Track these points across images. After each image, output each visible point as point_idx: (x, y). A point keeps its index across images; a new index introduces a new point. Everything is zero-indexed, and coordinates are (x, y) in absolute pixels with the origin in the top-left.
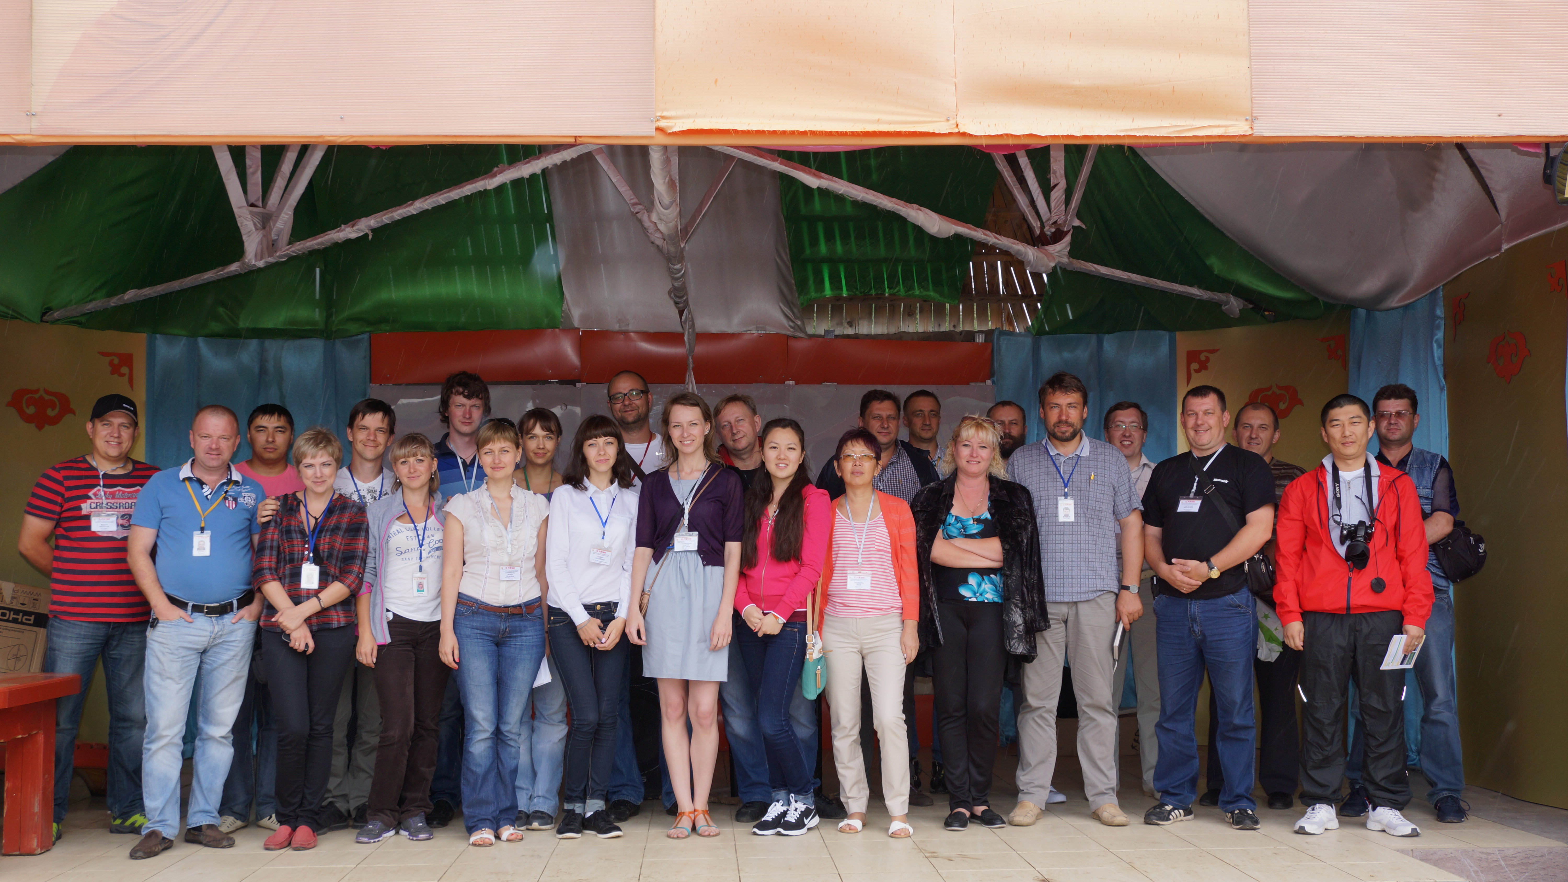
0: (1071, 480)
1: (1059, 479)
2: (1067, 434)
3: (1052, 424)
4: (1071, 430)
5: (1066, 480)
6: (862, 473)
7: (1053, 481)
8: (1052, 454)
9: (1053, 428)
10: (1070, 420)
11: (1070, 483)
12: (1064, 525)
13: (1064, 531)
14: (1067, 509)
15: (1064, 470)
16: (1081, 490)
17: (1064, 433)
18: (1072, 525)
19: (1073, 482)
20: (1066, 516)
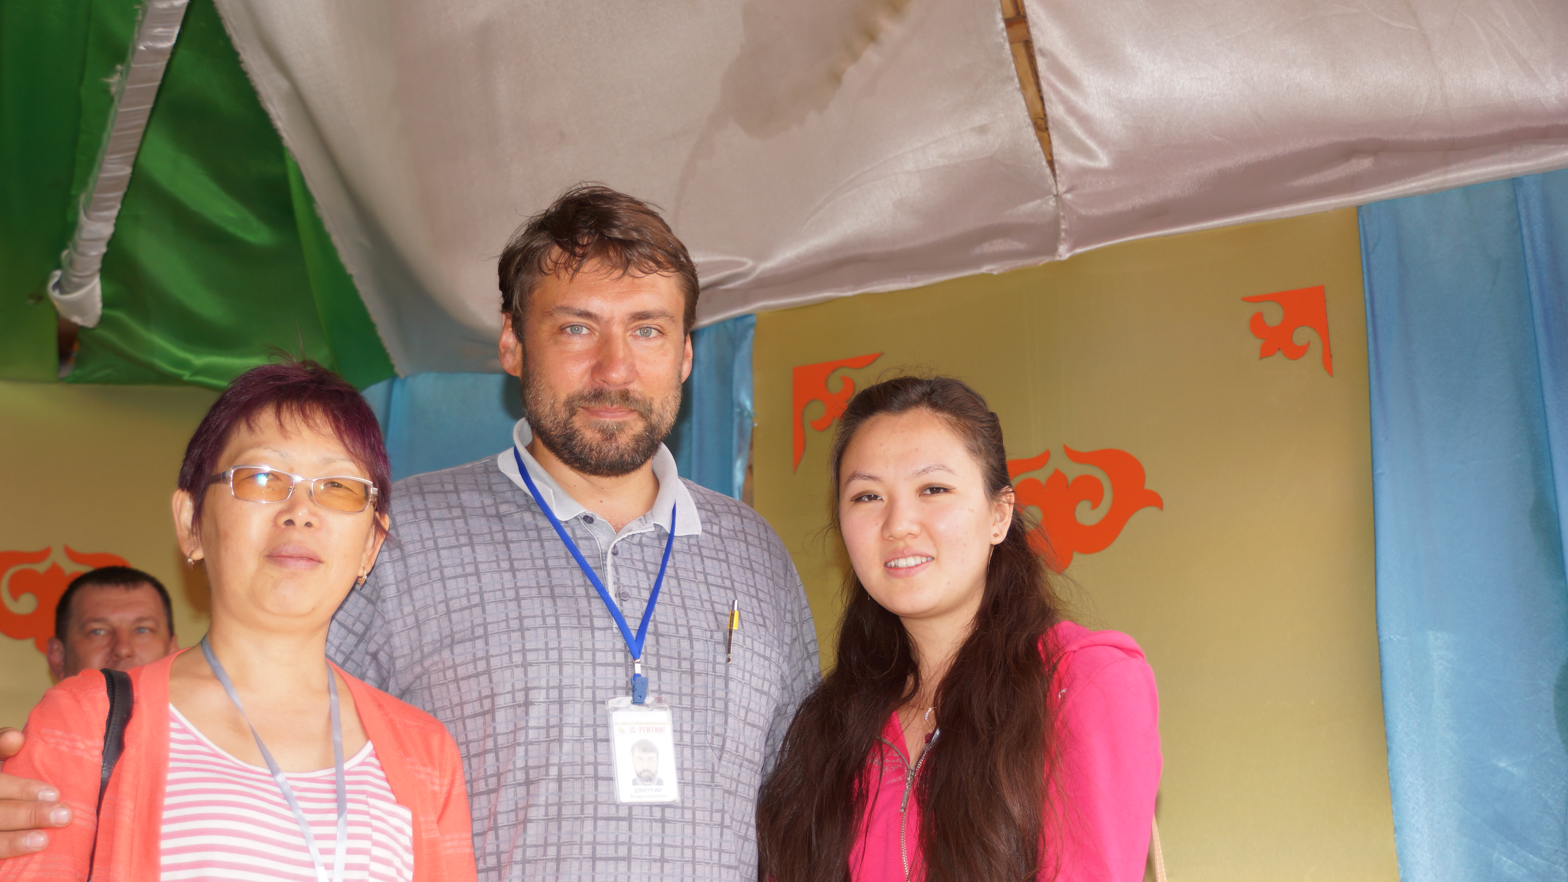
0: (650, 627)
1: (601, 619)
2: (624, 440)
3: (563, 397)
4: (637, 427)
5: (633, 624)
6: (314, 560)
7: (580, 627)
8: (560, 515)
9: (563, 415)
10: (635, 387)
11: (649, 639)
12: (629, 819)
13: (630, 844)
14: (646, 747)
15: (617, 582)
16: (692, 673)
17: (609, 435)
18: (663, 821)
19: (657, 634)
20: (647, 778)
